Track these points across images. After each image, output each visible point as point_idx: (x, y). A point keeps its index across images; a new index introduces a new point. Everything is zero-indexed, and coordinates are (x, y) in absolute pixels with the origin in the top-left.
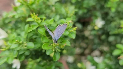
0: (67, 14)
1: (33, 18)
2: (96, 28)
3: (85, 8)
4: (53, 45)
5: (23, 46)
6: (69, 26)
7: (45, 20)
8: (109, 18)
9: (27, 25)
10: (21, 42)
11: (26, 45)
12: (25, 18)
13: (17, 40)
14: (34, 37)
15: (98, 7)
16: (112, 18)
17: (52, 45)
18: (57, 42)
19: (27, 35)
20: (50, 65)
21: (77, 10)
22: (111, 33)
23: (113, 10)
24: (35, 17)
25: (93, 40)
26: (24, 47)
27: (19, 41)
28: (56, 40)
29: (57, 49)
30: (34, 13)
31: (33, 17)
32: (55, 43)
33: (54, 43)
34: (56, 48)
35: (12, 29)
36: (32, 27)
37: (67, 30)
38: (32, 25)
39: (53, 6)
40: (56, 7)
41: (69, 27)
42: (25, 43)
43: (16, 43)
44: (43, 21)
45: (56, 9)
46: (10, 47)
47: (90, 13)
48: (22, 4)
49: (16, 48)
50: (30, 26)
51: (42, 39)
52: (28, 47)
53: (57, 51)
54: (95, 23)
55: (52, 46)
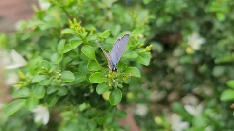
0: (135, 23)
1: (74, 29)
2: (189, 51)
3: (169, 14)
4: (109, 75)
5: (54, 78)
6: (138, 43)
7: (94, 32)
8: (213, 31)
9: (62, 42)
10: (51, 71)
11: (60, 77)
12: (58, 30)
13: (43, 68)
14: (75, 63)
15: (192, 12)
16: (220, 31)
17: (106, 76)
18: (116, 70)
19: (61, 59)
20: (104, 115)
21: (153, 17)
22: (217, 61)
23: (221, 17)
24: (76, 26)
25: (184, 75)
26: (57, 80)
27: (47, 69)
28: (114, 66)
29: (117, 84)
30: (75, 20)
31: (72, 26)
32: (113, 71)
33: (110, 71)
34: (114, 81)
35: (33, 52)
36: (71, 45)
37: (134, 49)
38: (70, 40)
39: (109, 9)
40: (115, 10)
41: (139, 45)
42: (58, 73)
43: (42, 72)
44: (91, 34)
45: (113, 14)
46: (31, 81)
47: (177, 23)
48: (53, 5)
49: (42, 81)
50: (66, 43)
51: (90, 65)
52: (63, 80)
53: (116, 87)
54: (187, 41)
55: (108, 77)
